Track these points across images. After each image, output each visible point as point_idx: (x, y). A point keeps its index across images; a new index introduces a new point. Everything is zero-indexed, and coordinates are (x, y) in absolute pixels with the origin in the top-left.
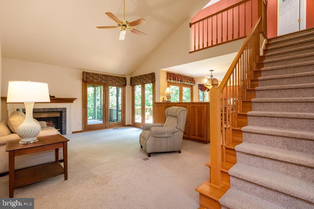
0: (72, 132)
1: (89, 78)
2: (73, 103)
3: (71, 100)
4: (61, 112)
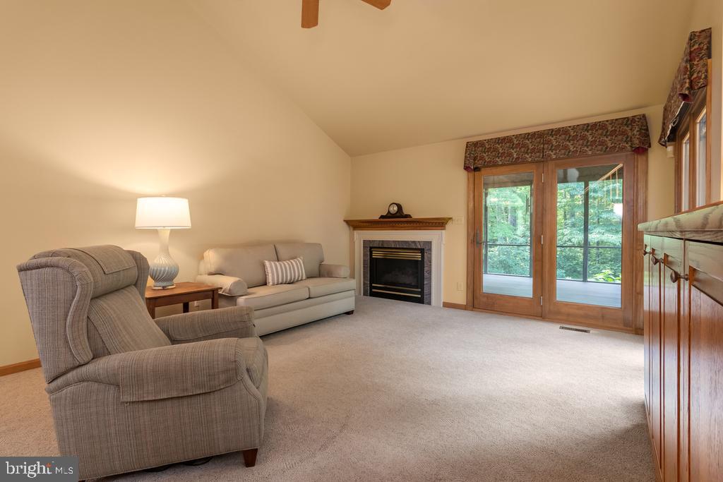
0: (444, 303)
1: (482, 158)
2: (444, 229)
3: (439, 224)
4: (422, 251)
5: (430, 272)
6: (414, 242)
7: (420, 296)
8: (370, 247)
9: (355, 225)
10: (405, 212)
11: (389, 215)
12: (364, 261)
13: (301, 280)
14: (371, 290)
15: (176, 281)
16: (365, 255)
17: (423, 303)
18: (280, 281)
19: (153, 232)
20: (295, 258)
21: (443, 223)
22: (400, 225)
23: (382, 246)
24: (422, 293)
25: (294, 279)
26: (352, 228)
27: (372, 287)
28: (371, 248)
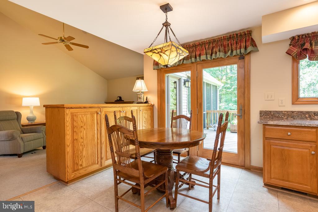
11: (118, 100)
19: (27, 107)
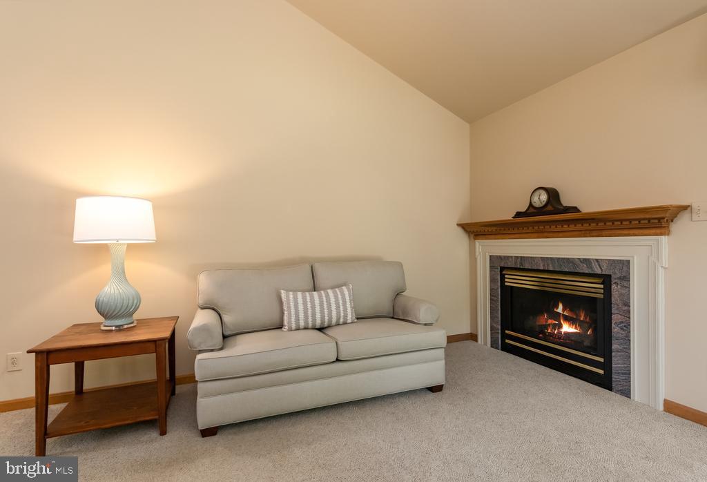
0: (666, 402)
2: (666, 233)
3: (652, 221)
4: (606, 280)
5: (627, 326)
6: (587, 261)
7: (602, 372)
8: (501, 267)
9: (476, 231)
10: (566, 201)
11: (532, 210)
12: (491, 290)
13: (345, 323)
14: (503, 341)
15: (136, 316)
16: (492, 280)
17: (610, 389)
18: (302, 324)
20: (339, 286)
21: (659, 219)
22: (553, 228)
23: (521, 266)
24: (607, 367)
25: (330, 320)
26: (472, 236)
27: (504, 336)
28: (502, 269)
